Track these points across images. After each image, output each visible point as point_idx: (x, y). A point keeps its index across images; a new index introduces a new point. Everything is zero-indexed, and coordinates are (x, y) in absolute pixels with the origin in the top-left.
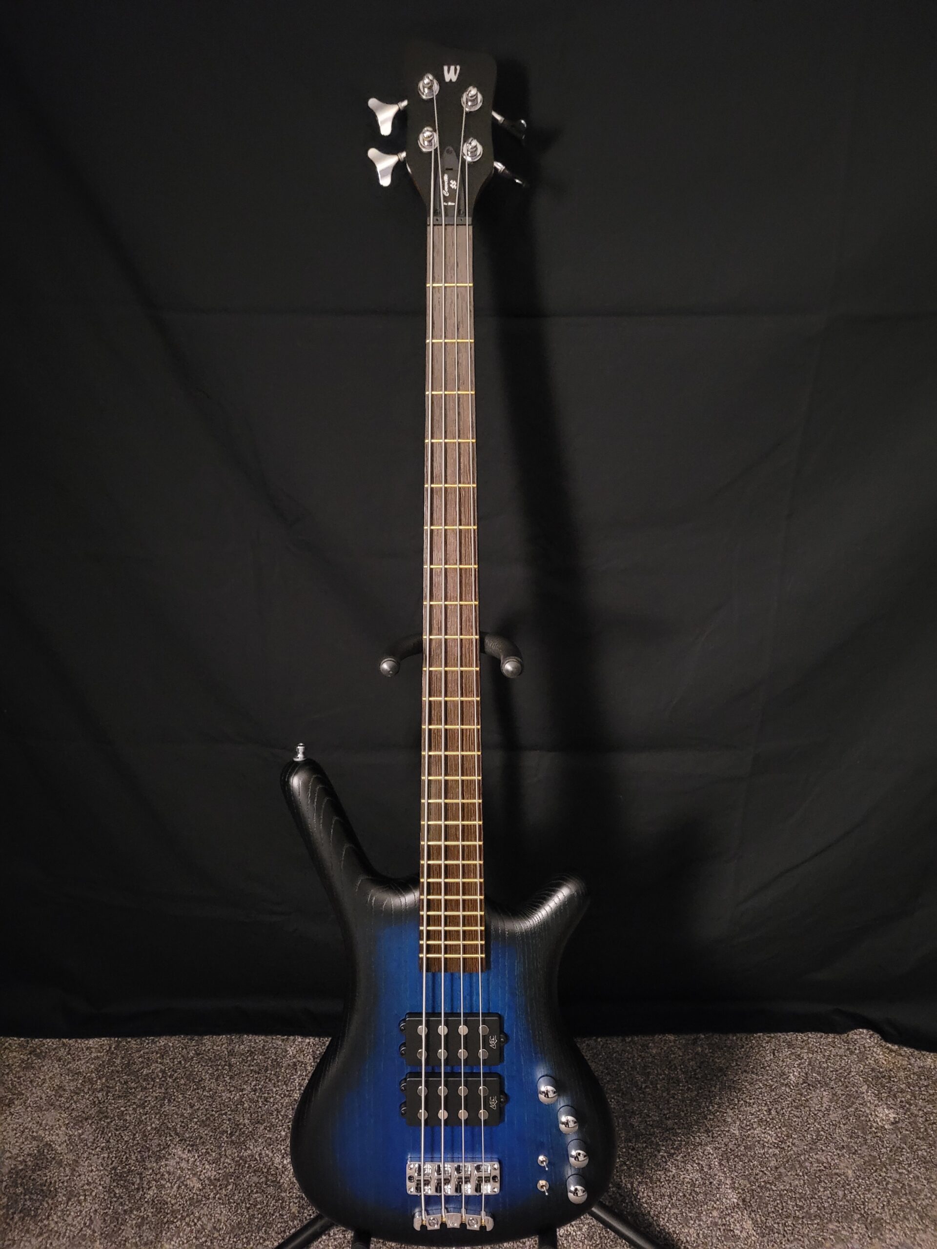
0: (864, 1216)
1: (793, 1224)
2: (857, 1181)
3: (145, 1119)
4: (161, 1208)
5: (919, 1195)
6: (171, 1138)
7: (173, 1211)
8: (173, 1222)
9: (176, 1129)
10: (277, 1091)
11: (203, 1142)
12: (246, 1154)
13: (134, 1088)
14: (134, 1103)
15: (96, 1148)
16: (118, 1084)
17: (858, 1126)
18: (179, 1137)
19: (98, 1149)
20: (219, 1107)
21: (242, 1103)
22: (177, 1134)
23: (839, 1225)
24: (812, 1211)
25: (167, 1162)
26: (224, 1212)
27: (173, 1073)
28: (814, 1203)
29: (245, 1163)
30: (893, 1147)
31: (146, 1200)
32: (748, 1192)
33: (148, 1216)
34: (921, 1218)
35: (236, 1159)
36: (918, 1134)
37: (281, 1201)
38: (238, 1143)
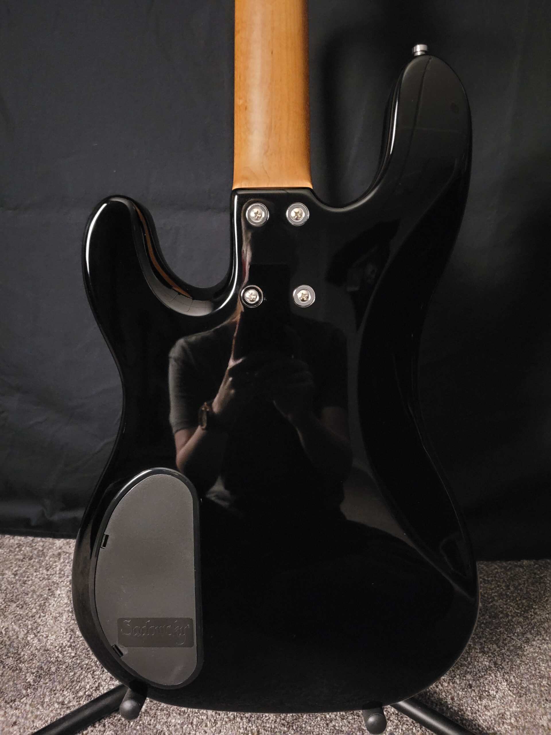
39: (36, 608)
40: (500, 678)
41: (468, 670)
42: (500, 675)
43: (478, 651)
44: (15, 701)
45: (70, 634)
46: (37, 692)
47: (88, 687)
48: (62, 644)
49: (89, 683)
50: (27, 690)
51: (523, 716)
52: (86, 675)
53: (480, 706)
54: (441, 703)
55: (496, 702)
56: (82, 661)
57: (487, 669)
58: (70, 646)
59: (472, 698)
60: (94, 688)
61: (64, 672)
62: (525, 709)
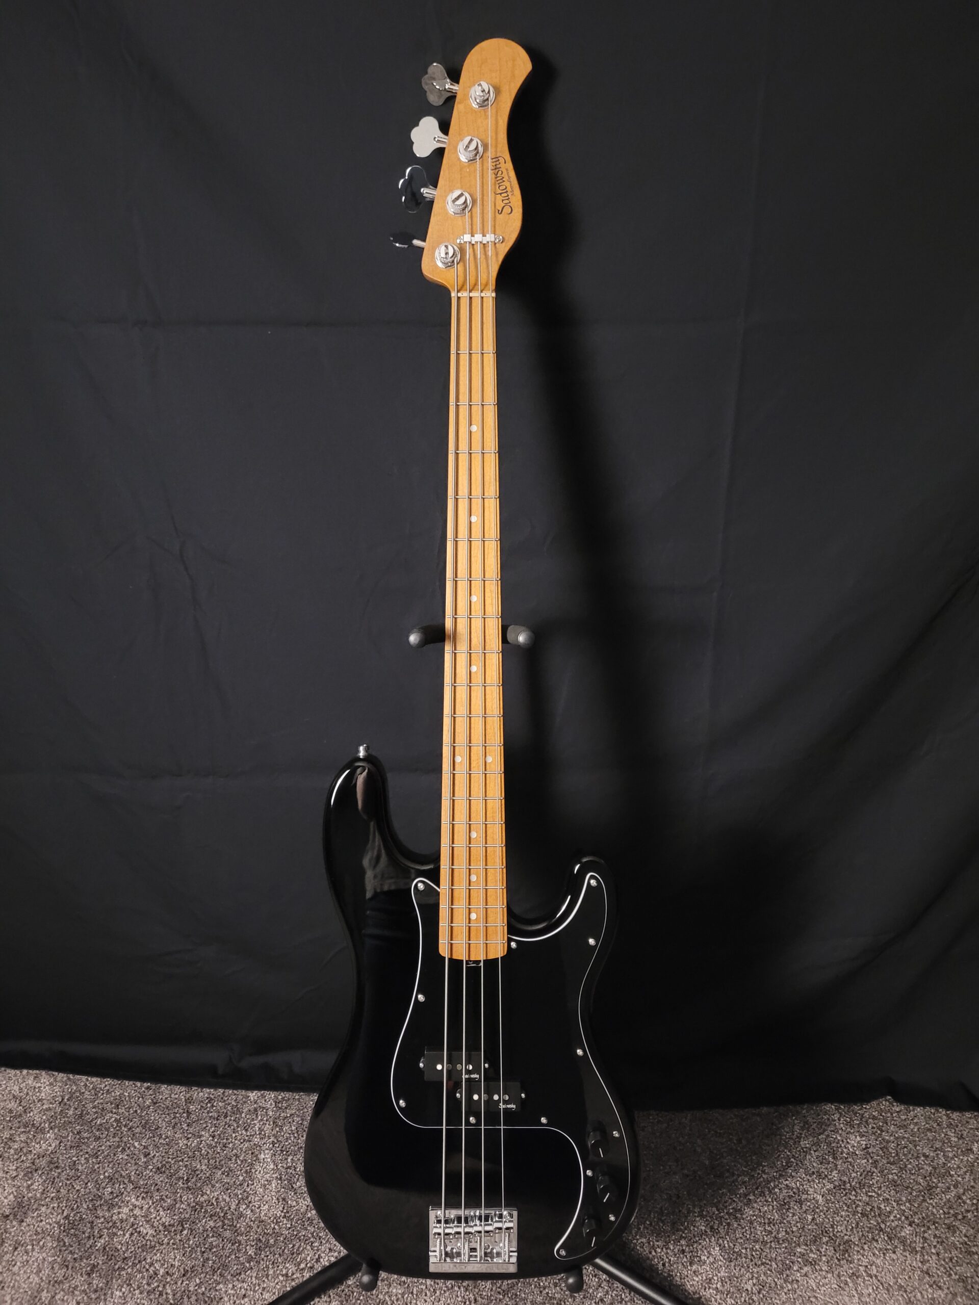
0: (832, 1239)
1: (762, 1250)
2: (827, 1205)
3: (98, 1168)
4: (112, 1255)
5: (889, 1217)
6: (125, 1186)
7: (125, 1259)
8: (124, 1269)
9: (130, 1176)
10: (236, 1136)
11: (158, 1190)
12: (202, 1199)
13: (87, 1138)
14: (87, 1153)
15: (46, 1198)
16: (71, 1134)
17: (829, 1152)
18: (133, 1184)
19: (47, 1200)
20: (175, 1154)
21: (200, 1150)
22: (130, 1181)
23: (807, 1248)
24: (780, 1236)
25: (119, 1210)
26: (178, 1257)
27: (128, 1122)
28: (782, 1228)
29: (202, 1209)
30: (864, 1171)
31: (97, 1248)
32: (716, 1219)
33: (98, 1263)
34: (890, 1239)
35: (192, 1205)
36: (888, 1158)
37: (237, 1245)
38: (194, 1189)
39: (242, 1176)
40: (714, 1243)
41: (684, 1235)
42: (715, 1240)
43: (696, 1215)
44: (240, 1274)
45: (282, 1204)
46: (261, 1265)
47: (309, 1259)
48: (276, 1214)
49: (309, 1255)
50: (249, 1262)
51: (730, 1280)
52: (305, 1246)
53: (689, 1272)
54: (653, 1269)
55: (705, 1267)
56: (299, 1232)
57: (702, 1234)
58: (284, 1217)
59: (683, 1264)
60: (314, 1260)
61: (283, 1244)
62: (732, 1274)
